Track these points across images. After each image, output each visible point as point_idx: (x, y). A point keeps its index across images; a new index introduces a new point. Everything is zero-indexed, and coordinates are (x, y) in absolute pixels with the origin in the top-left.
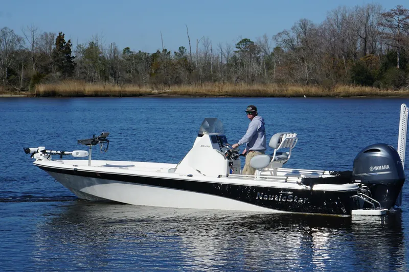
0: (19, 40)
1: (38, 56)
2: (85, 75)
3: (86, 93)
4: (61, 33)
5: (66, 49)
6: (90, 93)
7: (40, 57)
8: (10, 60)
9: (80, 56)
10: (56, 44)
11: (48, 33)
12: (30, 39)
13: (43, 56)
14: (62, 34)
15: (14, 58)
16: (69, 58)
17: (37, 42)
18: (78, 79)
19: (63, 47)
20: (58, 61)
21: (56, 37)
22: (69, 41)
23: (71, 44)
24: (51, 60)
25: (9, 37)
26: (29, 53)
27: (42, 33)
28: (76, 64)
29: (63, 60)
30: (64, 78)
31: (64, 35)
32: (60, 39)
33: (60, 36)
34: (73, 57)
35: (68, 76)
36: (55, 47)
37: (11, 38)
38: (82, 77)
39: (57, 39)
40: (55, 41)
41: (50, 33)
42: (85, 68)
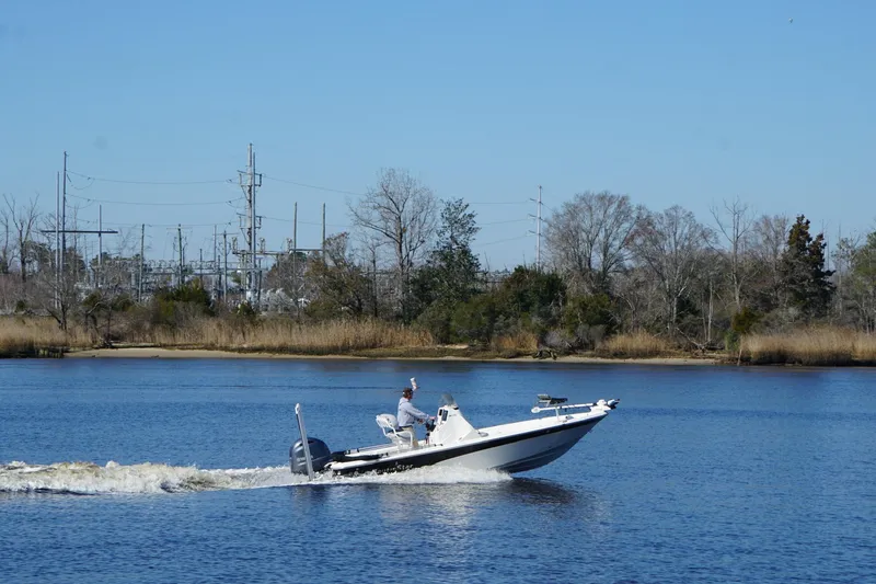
0: (704, 236)
1: (747, 270)
2: (855, 313)
3: (858, 356)
4: (803, 217)
5: (812, 253)
6: (867, 357)
7: (752, 272)
8: (684, 279)
9: (846, 265)
10: (790, 243)
11: (772, 217)
12: (730, 232)
13: (760, 269)
14: (804, 221)
15: (693, 276)
16: (819, 275)
17: (745, 238)
18: (839, 324)
19: (805, 249)
20: (792, 281)
21: (789, 227)
22: (821, 237)
23: (823, 242)
24: (778, 279)
25: (683, 229)
26: (727, 265)
27: (758, 217)
28: (834, 289)
29: (803, 279)
30: (806, 322)
31: (808, 222)
32: (800, 231)
33: (799, 224)
34: (829, 273)
35: (816, 316)
36: (787, 248)
37: (686, 231)
38: (849, 318)
39: (791, 232)
40: (787, 235)
41: (776, 219)
42: (856, 297)
